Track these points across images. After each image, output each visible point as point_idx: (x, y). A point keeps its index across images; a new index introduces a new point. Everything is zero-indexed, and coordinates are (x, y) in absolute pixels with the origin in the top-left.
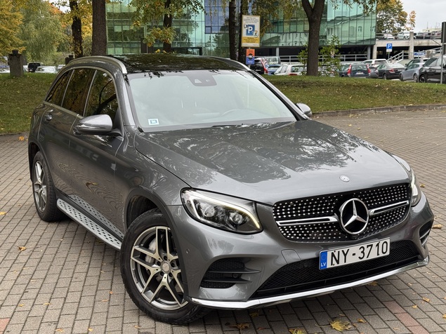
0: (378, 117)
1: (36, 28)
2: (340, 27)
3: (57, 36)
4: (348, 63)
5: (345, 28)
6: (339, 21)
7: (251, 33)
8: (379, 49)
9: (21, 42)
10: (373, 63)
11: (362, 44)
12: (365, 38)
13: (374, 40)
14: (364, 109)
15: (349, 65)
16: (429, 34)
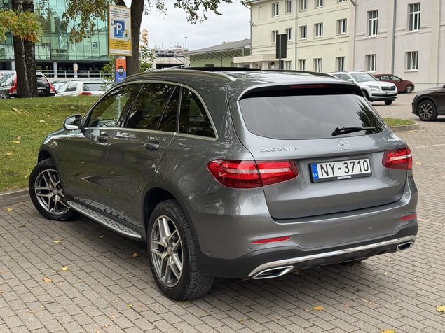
16: (170, 52)
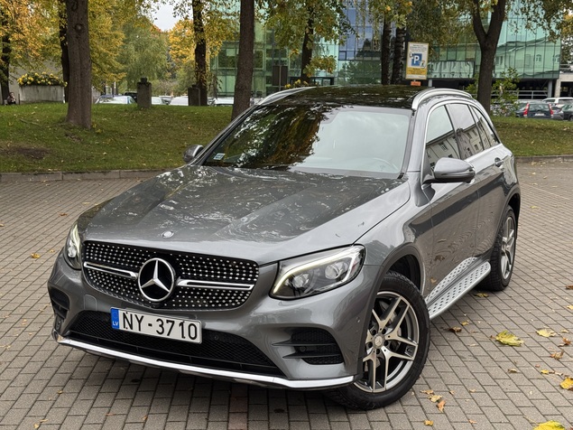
0: (567, 166)
1: (136, 50)
2: (513, 54)
3: (161, 60)
4: (524, 101)
5: (520, 56)
6: (512, 47)
7: (417, 64)
8: (564, 84)
9: (122, 67)
10: (557, 102)
11: (541, 77)
12: (546, 70)
13: (558, 72)
14: (549, 157)
15: (526, 104)
